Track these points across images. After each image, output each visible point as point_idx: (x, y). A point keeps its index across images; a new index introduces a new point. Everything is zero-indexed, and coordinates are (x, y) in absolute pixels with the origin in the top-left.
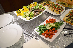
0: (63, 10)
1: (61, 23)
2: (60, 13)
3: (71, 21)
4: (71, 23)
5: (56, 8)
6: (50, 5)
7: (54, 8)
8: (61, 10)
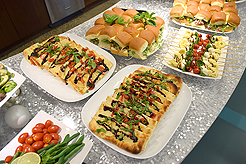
0: (107, 69)
1: (77, 145)
2: (91, 85)
3: (116, 131)
4: (117, 136)
5: (76, 70)
6: (55, 57)
7: (68, 69)
8: (95, 75)
